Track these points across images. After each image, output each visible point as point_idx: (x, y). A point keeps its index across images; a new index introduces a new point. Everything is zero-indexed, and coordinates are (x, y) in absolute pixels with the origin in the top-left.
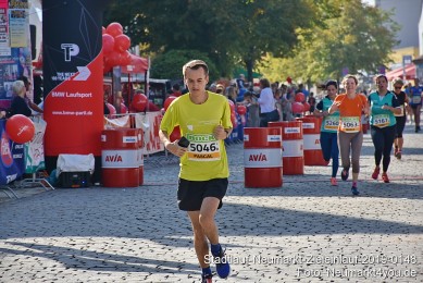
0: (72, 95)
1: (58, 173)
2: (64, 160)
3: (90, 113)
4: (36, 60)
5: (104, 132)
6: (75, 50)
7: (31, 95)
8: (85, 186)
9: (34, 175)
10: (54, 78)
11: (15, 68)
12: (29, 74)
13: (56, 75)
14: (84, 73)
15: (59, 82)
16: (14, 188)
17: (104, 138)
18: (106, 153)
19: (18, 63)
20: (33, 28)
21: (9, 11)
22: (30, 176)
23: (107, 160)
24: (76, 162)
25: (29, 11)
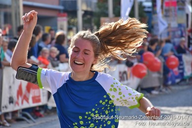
4: (189, 29)
7: (186, 44)
9: (187, 81)
11: (179, 33)
16: (178, 84)
19: (181, 30)
20: (187, 15)
21: (177, 7)
25: (186, 8)
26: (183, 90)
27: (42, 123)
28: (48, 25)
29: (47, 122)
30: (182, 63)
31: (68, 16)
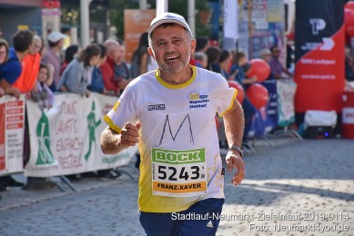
0: (319, 62)
1: (305, 127)
2: (310, 116)
3: (333, 77)
4: (288, 33)
5: (345, 93)
6: (321, 24)
7: (283, 60)
8: (328, 137)
9: (286, 128)
10: (304, 48)
11: (271, 39)
12: (283, 44)
13: (304, 45)
14: (328, 44)
15: (307, 51)
16: (269, 138)
17: (345, 98)
18: (347, 111)
19: (274, 35)
20: (286, 7)
22: (282, 128)
23: (347, 115)
24: (321, 118)
26: (277, 147)
27: (12, 208)
28: (23, 24)
29: (21, 206)
30: (274, 96)
31: (62, 7)
